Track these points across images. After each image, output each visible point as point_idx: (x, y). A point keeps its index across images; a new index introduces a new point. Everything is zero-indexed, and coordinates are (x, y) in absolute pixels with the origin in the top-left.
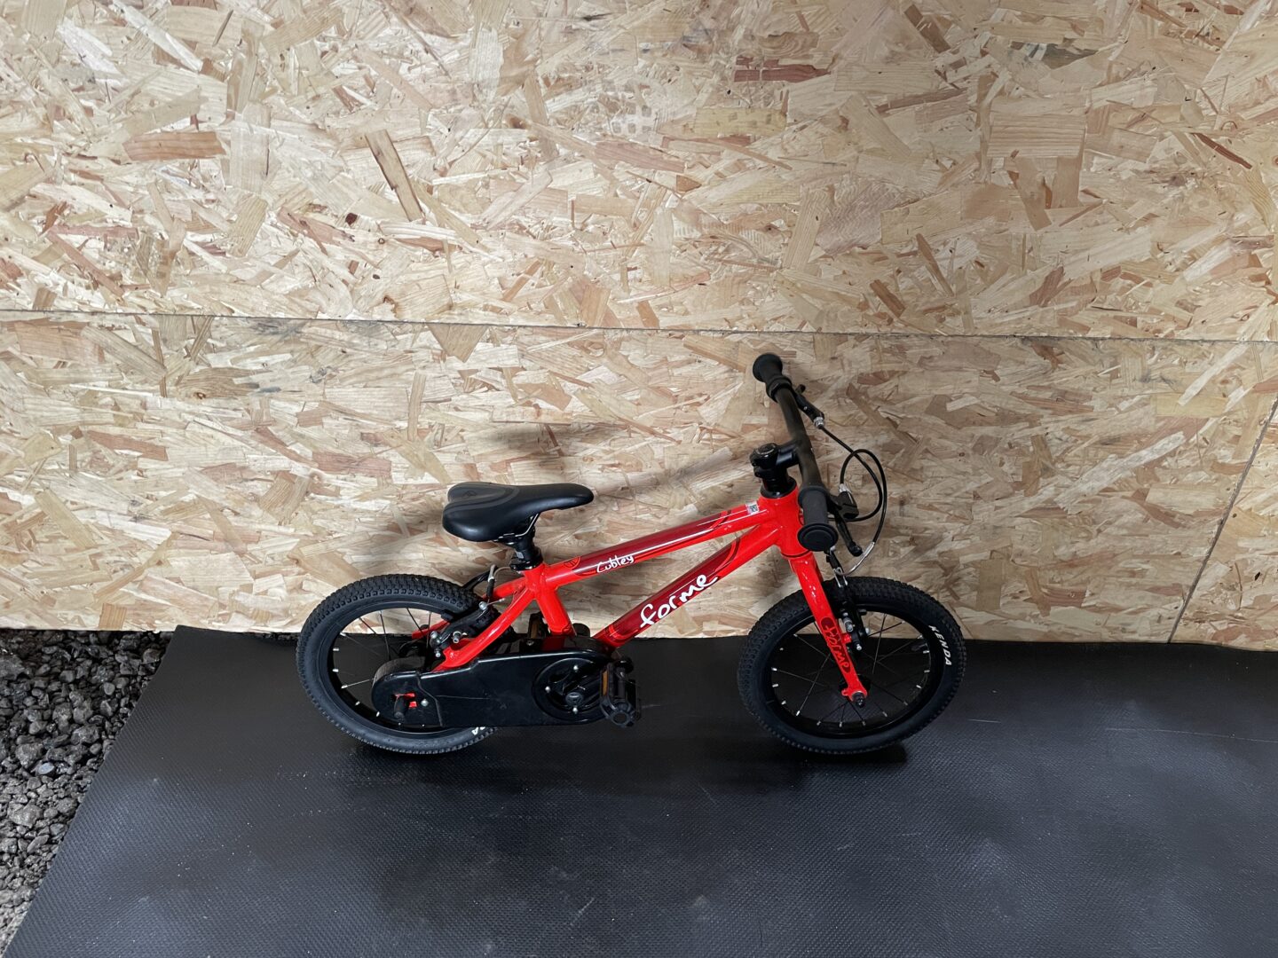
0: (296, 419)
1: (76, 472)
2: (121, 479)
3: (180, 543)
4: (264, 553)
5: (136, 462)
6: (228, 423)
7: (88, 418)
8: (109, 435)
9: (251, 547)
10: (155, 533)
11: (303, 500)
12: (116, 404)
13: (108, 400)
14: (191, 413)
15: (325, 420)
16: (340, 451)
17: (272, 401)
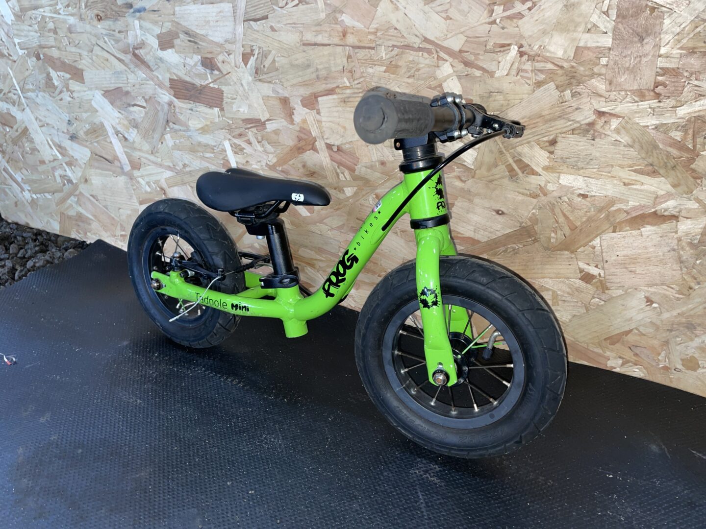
0: (157, 42)
1: (39, 91)
2: (61, 100)
3: (96, 164)
4: (143, 179)
5: (68, 84)
6: (116, 45)
7: (43, 43)
8: (53, 57)
9: (136, 173)
10: (81, 153)
11: (166, 128)
12: (55, 28)
13: (51, 25)
14: (95, 36)
15: (177, 42)
16: (188, 79)
17: (142, 22)
